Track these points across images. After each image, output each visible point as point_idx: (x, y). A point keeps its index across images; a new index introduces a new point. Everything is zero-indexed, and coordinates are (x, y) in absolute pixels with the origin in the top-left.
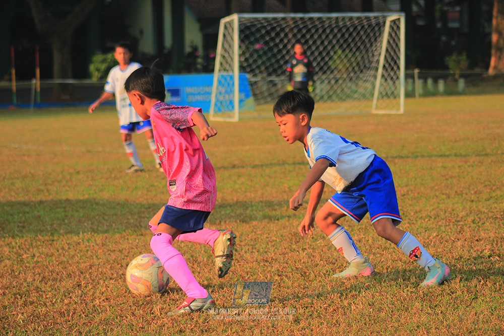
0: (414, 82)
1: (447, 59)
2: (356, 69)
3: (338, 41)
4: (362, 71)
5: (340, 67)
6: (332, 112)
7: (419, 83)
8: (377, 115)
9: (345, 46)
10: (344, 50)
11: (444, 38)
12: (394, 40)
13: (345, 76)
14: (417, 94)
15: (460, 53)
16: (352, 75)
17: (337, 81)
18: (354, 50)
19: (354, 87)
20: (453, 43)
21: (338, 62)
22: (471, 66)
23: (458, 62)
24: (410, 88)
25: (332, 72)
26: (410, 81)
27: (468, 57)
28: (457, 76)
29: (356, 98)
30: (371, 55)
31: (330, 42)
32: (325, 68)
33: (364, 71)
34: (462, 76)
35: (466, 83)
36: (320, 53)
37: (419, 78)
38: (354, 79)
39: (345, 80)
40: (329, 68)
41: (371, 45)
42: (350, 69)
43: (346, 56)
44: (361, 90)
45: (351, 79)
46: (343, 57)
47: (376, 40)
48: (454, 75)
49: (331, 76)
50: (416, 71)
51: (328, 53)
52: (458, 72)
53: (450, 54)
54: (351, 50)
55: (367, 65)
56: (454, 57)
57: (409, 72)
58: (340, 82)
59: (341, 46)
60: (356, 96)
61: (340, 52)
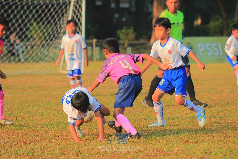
0: (93, 49)
1: (118, 31)
2: (48, 38)
3: (33, 16)
4: (52, 40)
5: (35, 36)
6: (28, 71)
7: (97, 50)
8: (63, 74)
9: (39, 20)
10: (38, 23)
11: (116, 16)
12: (77, 16)
13: (39, 43)
14: (95, 58)
15: (128, 28)
16: (44, 42)
17: (32, 47)
18: (46, 23)
19: (45, 52)
20: (124, 19)
21: (33, 32)
22: (138, 37)
23: (127, 34)
24: (89, 54)
25: (29, 40)
26: (90, 48)
27: (135, 30)
28: (126, 45)
29: (47, 61)
30: (59, 27)
31: (27, 16)
32: (23, 37)
33: (54, 39)
34: (130, 45)
35: (132, 50)
36: (19, 25)
37: (96, 46)
38: (46, 45)
39: (39, 46)
40: (26, 37)
41: (59, 19)
42: (43, 38)
43: (40, 27)
44: (51, 55)
45: (43, 46)
46: (37, 28)
47: (63, 15)
48: (123, 44)
49: (28, 43)
50: (95, 41)
51: (26, 25)
52: (127, 42)
53: (121, 28)
54: (43, 23)
55: (56, 35)
56: (124, 30)
57: (89, 41)
58: (35, 47)
59: (36, 20)
60: (47, 59)
61: (35, 24)
